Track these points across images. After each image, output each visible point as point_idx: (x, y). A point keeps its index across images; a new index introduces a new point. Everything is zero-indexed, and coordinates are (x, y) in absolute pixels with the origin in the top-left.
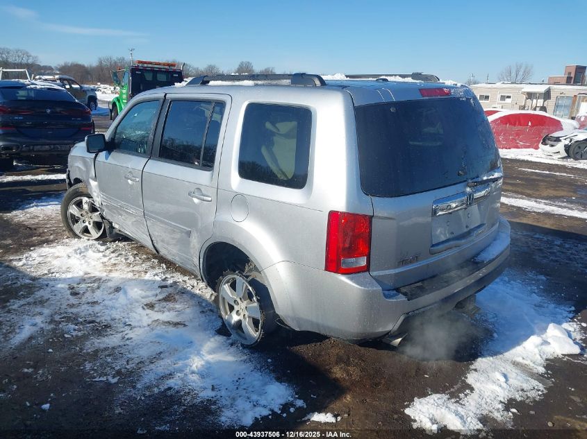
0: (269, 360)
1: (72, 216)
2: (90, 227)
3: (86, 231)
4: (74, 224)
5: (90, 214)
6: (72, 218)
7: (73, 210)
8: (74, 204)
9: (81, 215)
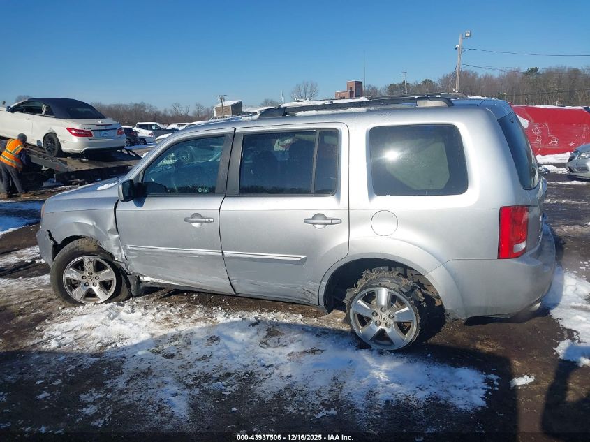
0: (429, 355)
1: (69, 280)
2: (96, 289)
3: (90, 295)
4: (71, 291)
5: (95, 275)
6: (68, 284)
7: (70, 274)
8: (72, 266)
9: (82, 278)
